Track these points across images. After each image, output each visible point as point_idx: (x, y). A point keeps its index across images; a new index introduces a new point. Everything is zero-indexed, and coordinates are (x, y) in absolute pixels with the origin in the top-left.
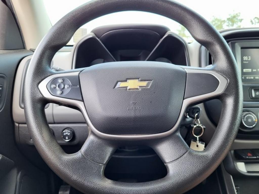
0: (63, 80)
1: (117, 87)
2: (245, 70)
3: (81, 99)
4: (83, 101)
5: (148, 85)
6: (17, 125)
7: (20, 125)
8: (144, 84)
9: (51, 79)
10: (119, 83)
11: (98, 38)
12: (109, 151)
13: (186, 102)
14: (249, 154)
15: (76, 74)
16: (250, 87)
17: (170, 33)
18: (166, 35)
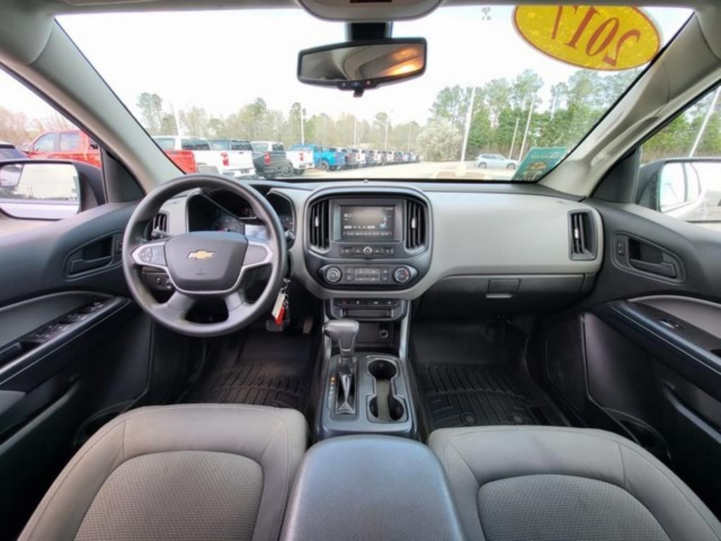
0: (151, 250)
1: (189, 257)
2: (345, 227)
3: (165, 264)
4: (167, 265)
5: (213, 256)
6: (143, 274)
8: (210, 255)
9: (140, 250)
10: (191, 253)
11: (205, 193)
12: (191, 302)
13: (243, 268)
14: (344, 303)
15: (162, 243)
16: (341, 246)
17: (272, 190)
18: (269, 193)
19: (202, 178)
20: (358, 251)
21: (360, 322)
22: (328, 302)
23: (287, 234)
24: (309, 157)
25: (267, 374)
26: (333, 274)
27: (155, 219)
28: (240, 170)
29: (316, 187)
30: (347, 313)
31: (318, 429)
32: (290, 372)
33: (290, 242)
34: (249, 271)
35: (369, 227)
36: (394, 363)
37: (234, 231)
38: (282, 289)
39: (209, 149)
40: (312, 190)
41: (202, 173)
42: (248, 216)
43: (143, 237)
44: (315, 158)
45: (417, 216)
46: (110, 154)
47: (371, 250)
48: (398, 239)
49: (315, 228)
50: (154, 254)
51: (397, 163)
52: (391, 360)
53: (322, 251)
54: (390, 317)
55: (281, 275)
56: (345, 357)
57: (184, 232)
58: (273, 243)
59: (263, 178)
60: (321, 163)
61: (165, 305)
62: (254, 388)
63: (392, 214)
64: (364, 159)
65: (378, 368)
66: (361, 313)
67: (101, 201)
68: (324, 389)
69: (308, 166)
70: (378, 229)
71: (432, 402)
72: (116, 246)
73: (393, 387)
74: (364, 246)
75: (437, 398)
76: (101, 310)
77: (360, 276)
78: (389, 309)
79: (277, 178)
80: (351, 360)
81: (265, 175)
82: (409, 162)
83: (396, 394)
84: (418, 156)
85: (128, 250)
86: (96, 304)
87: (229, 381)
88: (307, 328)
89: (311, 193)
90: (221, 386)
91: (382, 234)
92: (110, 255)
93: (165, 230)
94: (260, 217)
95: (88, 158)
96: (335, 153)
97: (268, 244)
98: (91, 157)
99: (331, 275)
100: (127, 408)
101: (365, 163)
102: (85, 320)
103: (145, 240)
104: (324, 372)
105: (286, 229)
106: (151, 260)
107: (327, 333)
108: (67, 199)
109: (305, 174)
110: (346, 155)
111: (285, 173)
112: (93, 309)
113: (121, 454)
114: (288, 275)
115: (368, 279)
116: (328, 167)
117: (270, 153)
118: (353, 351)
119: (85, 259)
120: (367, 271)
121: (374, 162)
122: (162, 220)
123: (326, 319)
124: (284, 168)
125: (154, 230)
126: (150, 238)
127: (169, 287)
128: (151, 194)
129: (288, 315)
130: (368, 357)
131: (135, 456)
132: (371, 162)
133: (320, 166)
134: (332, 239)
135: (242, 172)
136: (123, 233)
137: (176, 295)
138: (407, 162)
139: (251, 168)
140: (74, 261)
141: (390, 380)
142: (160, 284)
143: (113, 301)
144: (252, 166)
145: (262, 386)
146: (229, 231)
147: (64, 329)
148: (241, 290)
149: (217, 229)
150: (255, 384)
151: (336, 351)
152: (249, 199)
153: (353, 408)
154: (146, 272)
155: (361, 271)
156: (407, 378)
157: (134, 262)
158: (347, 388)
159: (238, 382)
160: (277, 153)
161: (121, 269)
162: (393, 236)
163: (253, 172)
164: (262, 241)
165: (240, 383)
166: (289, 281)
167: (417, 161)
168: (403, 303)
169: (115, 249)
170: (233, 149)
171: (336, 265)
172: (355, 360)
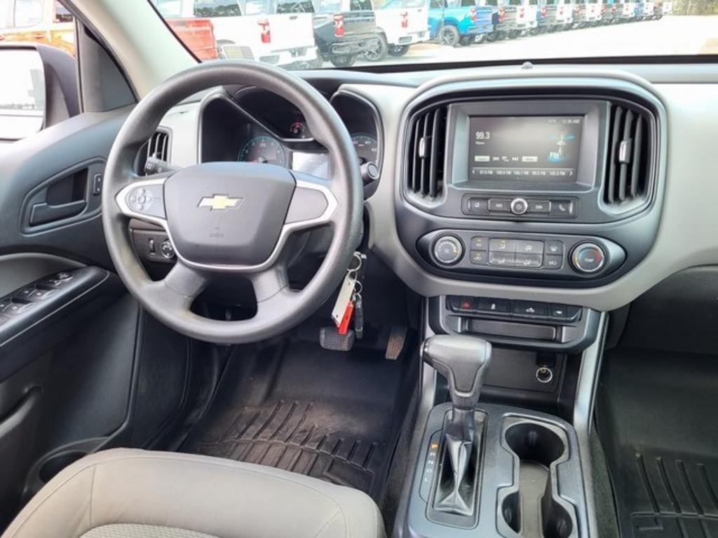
0: (144, 191)
1: (201, 205)
2: (477, 158)
3: (164, 217)
4: (166, 219)
5: (237, 204)
6: (131, 230)
7: (135, 231)
8: (232, 203)
9: (128, 191)
10: (204, 200)
11: (230, 96)
12: (200, 282)
13: (286, 229)
14: (467, 305)
15: (161, 181)
16: (465, 194)
17: (343, 89)
18: (336, 94)
19: (226, 69)
20: (499, 206)
21: (494, 345)
22: (434, 301)
23: (364, 169)
24: (421, 19)
25: (316, 426)
26: (446, 249)
27: (150, 140)
28: (290, 50)
29: (426, 80)
30: (470, 325)
31: (401, 533)
32: (358, 427)
33: (370, 184)
34: (296, 234)
35: (524, 159)
36: (561, 435)
37: (273, 162)
38: (351, 271)
39: (238, 14)
40: (416, 87)
41: (227, 60)
42: (298, 136)
43: (134, 172)
44: (430, 21)
45: (632, 135)
46: (90, 33)
47: (526, 205)
48: (588, 185)
49: (419, 159)
50: (148, 199)
51: (609, 23)
52: (556, 426)
53: (429, 203)
54: (560, 342)
55: (349, 244)
56: (460, 408)
57: (194, 163)
58: (340, 185)
59: (330, 64)
60: (443, 31)
61: (161, 284)
62: (293, 447)
63: (578, 132)
64: (534, 18)
65: (527, 438)
66: (499, 327)
67: (73, 111)
68: (417, 464)
69: (415, 39)
70: (544, 162)
71: (642, 529)
72: (92, 184)
73: (554, 480)
74: (513, 196)
75: (656, 521)
76: (67, 286)
77: (499, 254)
78: (558, 326)
79: (355, 65)
80: (472, 415)
81: (333, 58)
82: (636, 19)
83: (559, 494)
84: (661, 5)
85: (110, 191)
86: (62, 276)
87: (252, 428)
88: (394, 350)
89: (414, 92)
90: (239, 437)
91: (553, 173)
92: (85, 199)
93: (165, 159)
94: (319, 139)
95: (52, 37)
96: (472, 7)
97: (329, 187)
98: (56, 35)
99: (443, 248)
100: (99, 447)
101: (535, 25)
102: (46, 299)
103: (136, 175)
104: (418, 434)
105: (364, 161)
106: (143, 208)
107: (428, 359)
108: (20, 107)
109: (409, 54)
110: (495, 11)
111: (370, 53)
112: (57, 283)
113: (87, 517)
114: (362, 247)
115: (518, 261)
116: (457, 38)
117: (345, 15)
118: (477, 397)
119: (49, 204)
120: (516, 246)
121: (555, 23)
122: (160, 142)
123: (429, 332)
124: (369, 43)
125: (149, 159)
126: (142, 172)
127: (167, 256)
128: (147, 97)
129: (360, 321)
130: (507, 414)
131: (107, 523)
132: (548, 24)
133: (440, 36)
134: (450, 182)
135: (294, 54)
136: (103, 162)
137: (177, 270)
138: (631, 20)
139: (311, 47)
140: (35, 206)
141: (548, 466)
142: (154, 251)
143: (85, 273)
144: (312, 41)
145: (306, 446)
146: (266, 162)
147: (19, 311)
148: (281, 268)
149: (246, 158)
150: (295, 441)
151: (443, 396)
152: (302, 106)
153: (468, 505)
154: (133, 229)
155: (503, 246)
156: (587, 467)
157: (119, 211)
158: (460, 466)
159: (268, 432)
160: (358, 15)
161: (100, 221)
162: (575, 177)
163: (312, 54)
164: (320, 180)
165: (271, 435)
166: (364, 256)
167: (657, 15)
168: (589, 314)
169: (92, 189)
170: (279, 11)
171: (452, 231)
172: (479, 416)
